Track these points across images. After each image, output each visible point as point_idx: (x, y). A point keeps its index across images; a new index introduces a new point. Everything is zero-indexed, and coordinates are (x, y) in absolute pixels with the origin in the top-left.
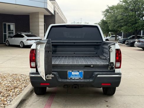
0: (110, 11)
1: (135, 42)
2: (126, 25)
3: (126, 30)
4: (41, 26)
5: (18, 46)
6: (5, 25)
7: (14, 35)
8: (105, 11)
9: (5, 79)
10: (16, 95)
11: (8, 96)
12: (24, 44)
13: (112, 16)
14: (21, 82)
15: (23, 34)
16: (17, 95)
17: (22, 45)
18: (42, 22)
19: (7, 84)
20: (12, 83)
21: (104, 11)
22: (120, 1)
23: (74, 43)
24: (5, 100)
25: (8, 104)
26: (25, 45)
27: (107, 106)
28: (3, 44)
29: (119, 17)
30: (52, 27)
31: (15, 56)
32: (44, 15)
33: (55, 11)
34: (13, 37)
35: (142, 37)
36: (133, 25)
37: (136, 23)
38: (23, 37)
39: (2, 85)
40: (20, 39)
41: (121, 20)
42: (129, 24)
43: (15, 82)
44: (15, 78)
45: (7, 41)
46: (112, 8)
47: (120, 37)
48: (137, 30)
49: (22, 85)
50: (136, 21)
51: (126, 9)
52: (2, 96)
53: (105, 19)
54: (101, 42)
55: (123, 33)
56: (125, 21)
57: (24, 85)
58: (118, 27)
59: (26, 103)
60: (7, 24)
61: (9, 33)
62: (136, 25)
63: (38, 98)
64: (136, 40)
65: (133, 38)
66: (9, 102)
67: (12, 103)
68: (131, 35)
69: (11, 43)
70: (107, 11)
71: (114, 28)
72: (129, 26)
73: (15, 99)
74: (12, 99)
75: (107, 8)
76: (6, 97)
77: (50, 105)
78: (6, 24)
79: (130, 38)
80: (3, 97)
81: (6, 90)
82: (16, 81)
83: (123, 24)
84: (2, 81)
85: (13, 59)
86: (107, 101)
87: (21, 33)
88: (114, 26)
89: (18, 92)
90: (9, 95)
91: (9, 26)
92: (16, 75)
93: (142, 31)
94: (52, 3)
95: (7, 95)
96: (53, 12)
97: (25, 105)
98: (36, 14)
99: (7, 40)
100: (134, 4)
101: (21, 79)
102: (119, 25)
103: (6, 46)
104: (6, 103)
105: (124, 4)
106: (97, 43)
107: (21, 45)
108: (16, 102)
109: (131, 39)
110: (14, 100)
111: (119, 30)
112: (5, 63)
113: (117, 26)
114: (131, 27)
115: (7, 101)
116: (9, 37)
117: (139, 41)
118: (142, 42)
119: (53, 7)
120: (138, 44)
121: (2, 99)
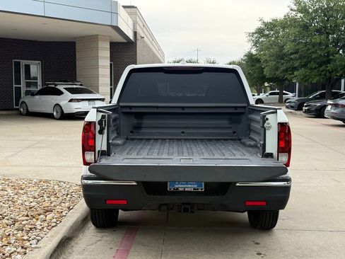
0: (266, 32)
1: (325, 106)
2: (305, 66)
3: (304, 79)
4: (104, 67)
5: (49, 116)
6: (18, 64)
7: (39, 88)
8: (256, 33)
9: (21, 192)
10: (50, 227)
11: (31, 229)
12: (62, 111)
13: (271, 45)
14: (60, 199)
15: (61, 88)
16: (53, 227)
17: (57, 112)
18: (106, 58)
19: (27, 203)
20: (39, 199)
21: (253, 33)
22: (291, 10)
23: (183, 108)
24: (25, 238)
25: (32, 246)
26: (65, 112)
27: (259, 254)
28: (13, 109)
29: (289, 47)
30: (132, 71)
31: (42, 138)
32: (110, 43)
33: (135, 33)
34: (37, 94)
35: (343, 94)
36: (321, 66)
37: (329, 61)
38: (60, 93)
39: (16, 204)
40: (54, 99)
41: (292, 54)
42: (313, 65)
43: (46, 199)
44: (45, 188)
45: (23, 102)
46: (272, 26)
47: (291, 95)
48: (330, 78)
49: (63, 205)
50: (328, 56)
51: (305, 27)
52: (18, 230)
53: (254, 51)
54: (245, 107)
55: (297, 84)
56: (301, 57)
57: (67, 204)
58: (286, 70)
59: (72, 247)
60: (23, 62)
61: (28, 85)
62: (330, 67)
63: (100, 235)
64: (329, 102)
65: (322, 97)
66: (35, 243)
67: (41, 244)
68: (317, 91)
69: (31, 109)
70: (260, 32)
71: (278, 73)
72: (311, 69)
73: (48, 235)
74: (42, 235)
75: (259, 25)
76: (28, 232)
77: (127, 251)
78: (19, 62)
79: (315, 98)
80: (20, 232)
81: (27, 216)
82: (48, 197)
83: (297, 64)
84: (16, 196)
85: (37, 145)
86: (258, 244)
87: (56, 85)
88: (277, 69)
89: (55, 220)
90: (33, 227)
91: (28, 68)
92: (46, 181)
93: (343, 81)
94: (130, 14)
95: (30, 227)
96: (131, 36)
97: (70, 251)
98: (92, 40)
99: (21, 100)
100: (325, 15)
101: (60, 191)
102: (288, 65)
103: (21, 114)
104: (27, 244)
105: (299, 15)
106: (236, 108)
107: (55, 114)
108: (49, 242)
109: (317, 99)
110: (45, 239)
111: (289, 77)
112: (20, 154)
113: (283, 68)
114: (316, 71)
115: (29, 241)
116: (28, 93)
117: (336, 105)
118: (343, 106)
119: (130, 23)
120: (333, 111)
121: (19, 235)
